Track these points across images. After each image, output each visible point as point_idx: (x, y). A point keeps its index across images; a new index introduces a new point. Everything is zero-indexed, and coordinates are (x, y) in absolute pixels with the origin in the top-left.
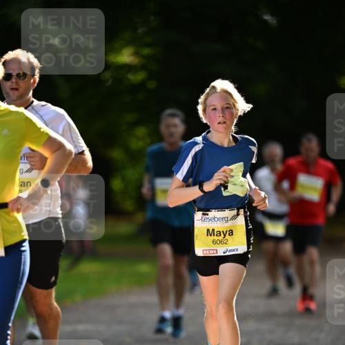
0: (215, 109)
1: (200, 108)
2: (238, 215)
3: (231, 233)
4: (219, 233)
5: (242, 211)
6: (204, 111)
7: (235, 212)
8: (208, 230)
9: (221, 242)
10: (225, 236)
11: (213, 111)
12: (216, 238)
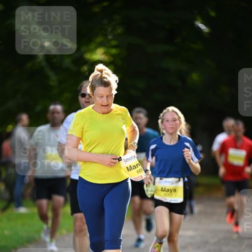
0: (167, 121)
1: (160, 121)
2: (179, 181)
3: (175, 190)
4: (168, 190)
5: (182, 179)
6: (162, 122)
7: (177, 179)
8: (162, 188)
9: (169, 195)
10: (171, 191)
11: (167, 122)
12: (166, 193)
